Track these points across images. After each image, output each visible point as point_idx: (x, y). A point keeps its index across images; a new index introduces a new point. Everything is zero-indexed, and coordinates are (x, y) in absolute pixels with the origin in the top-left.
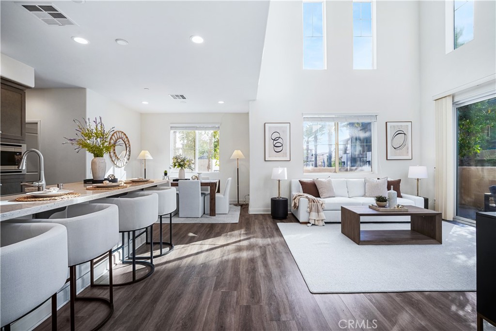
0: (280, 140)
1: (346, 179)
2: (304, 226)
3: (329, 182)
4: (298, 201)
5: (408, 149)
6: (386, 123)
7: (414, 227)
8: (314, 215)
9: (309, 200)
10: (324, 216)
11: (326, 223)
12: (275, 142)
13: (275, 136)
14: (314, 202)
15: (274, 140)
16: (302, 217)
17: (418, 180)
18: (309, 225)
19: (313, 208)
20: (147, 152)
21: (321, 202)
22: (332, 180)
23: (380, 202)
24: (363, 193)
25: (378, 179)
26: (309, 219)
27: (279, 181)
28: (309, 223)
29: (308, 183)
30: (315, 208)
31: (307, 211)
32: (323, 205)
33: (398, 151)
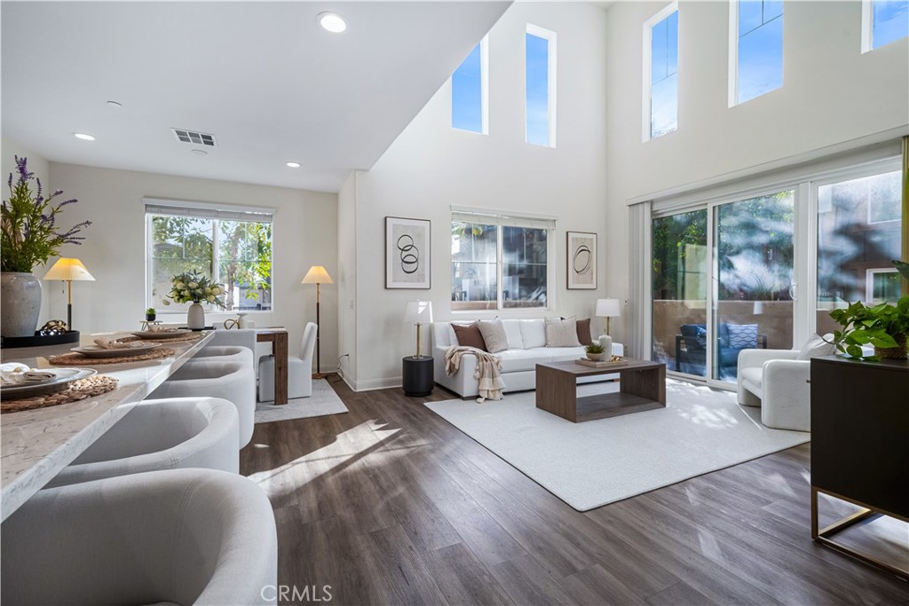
0: (413, 251)
1: (518, 321)
2: (472, 403)
3: (500, 324)
4: (458, 360)
5: (592, 274)
6: (567, 233)
7: (625, 388)
8: (487, 384)
9: (478, 357)
10: (504, 382)
11: (504, 394)
12: (405, 253)
13: (404, 242)
14: (486, 361)
15: (403, 250)
16: (468, 388)
17: (608, 318)
18: (479, 400)
19: (487, 371)
20: (77, 261)
21: (496, 360)
22: (502, 321)
23: (595, 353)
24: (543, 342)
25: (562, 319)
26: (479, 391)
27: (418, 326)
28: (479, 396)
29: (466, 328)
30: (487, 369)
31: (475, 377)
32: (500, 364)
33: (581, 277)
